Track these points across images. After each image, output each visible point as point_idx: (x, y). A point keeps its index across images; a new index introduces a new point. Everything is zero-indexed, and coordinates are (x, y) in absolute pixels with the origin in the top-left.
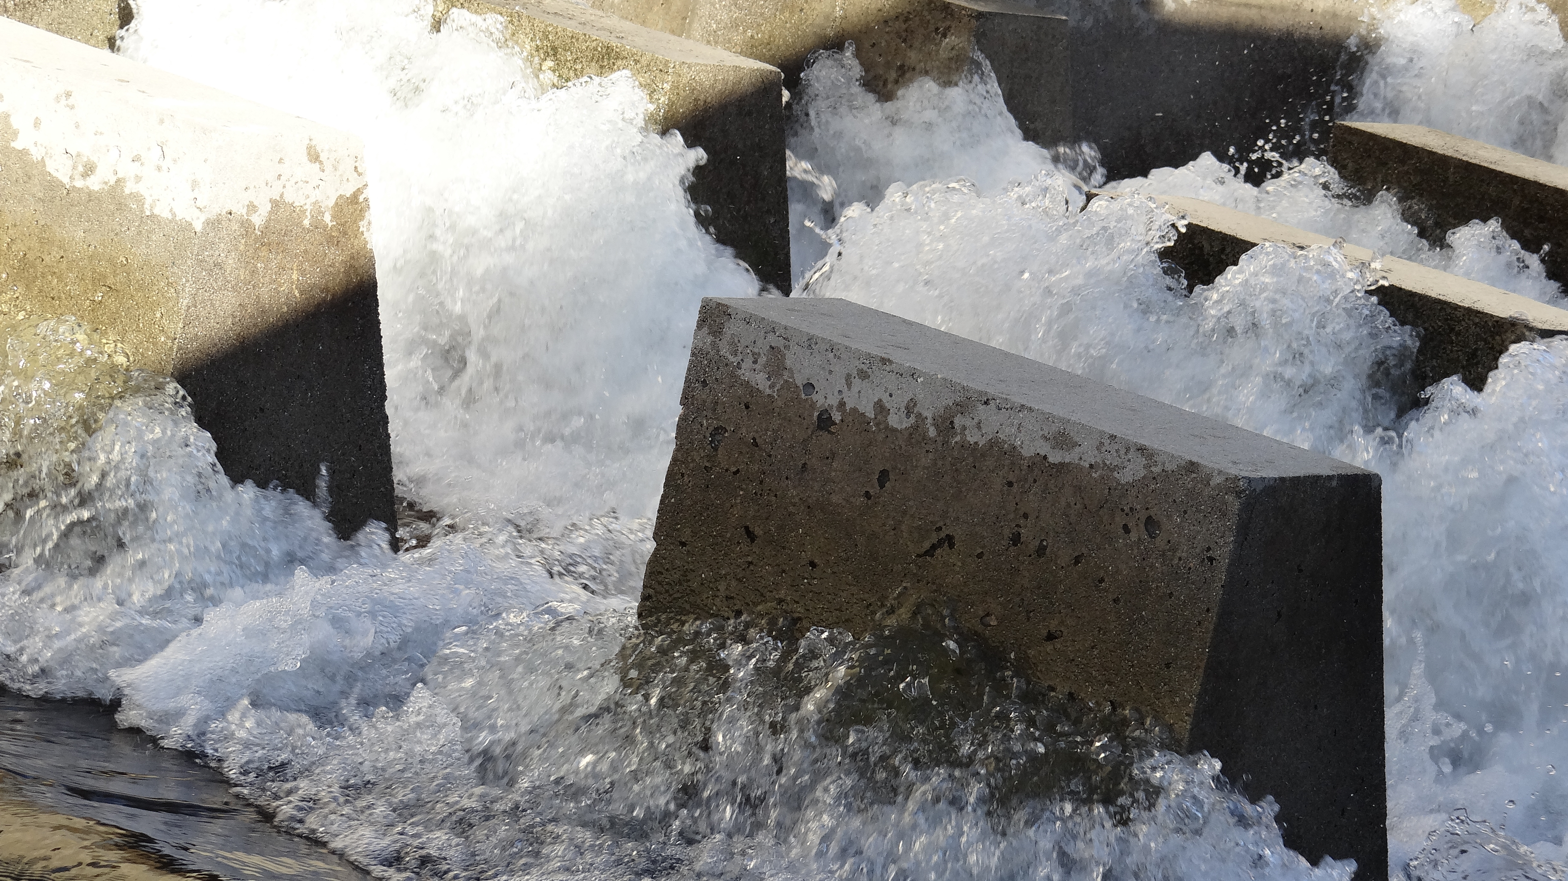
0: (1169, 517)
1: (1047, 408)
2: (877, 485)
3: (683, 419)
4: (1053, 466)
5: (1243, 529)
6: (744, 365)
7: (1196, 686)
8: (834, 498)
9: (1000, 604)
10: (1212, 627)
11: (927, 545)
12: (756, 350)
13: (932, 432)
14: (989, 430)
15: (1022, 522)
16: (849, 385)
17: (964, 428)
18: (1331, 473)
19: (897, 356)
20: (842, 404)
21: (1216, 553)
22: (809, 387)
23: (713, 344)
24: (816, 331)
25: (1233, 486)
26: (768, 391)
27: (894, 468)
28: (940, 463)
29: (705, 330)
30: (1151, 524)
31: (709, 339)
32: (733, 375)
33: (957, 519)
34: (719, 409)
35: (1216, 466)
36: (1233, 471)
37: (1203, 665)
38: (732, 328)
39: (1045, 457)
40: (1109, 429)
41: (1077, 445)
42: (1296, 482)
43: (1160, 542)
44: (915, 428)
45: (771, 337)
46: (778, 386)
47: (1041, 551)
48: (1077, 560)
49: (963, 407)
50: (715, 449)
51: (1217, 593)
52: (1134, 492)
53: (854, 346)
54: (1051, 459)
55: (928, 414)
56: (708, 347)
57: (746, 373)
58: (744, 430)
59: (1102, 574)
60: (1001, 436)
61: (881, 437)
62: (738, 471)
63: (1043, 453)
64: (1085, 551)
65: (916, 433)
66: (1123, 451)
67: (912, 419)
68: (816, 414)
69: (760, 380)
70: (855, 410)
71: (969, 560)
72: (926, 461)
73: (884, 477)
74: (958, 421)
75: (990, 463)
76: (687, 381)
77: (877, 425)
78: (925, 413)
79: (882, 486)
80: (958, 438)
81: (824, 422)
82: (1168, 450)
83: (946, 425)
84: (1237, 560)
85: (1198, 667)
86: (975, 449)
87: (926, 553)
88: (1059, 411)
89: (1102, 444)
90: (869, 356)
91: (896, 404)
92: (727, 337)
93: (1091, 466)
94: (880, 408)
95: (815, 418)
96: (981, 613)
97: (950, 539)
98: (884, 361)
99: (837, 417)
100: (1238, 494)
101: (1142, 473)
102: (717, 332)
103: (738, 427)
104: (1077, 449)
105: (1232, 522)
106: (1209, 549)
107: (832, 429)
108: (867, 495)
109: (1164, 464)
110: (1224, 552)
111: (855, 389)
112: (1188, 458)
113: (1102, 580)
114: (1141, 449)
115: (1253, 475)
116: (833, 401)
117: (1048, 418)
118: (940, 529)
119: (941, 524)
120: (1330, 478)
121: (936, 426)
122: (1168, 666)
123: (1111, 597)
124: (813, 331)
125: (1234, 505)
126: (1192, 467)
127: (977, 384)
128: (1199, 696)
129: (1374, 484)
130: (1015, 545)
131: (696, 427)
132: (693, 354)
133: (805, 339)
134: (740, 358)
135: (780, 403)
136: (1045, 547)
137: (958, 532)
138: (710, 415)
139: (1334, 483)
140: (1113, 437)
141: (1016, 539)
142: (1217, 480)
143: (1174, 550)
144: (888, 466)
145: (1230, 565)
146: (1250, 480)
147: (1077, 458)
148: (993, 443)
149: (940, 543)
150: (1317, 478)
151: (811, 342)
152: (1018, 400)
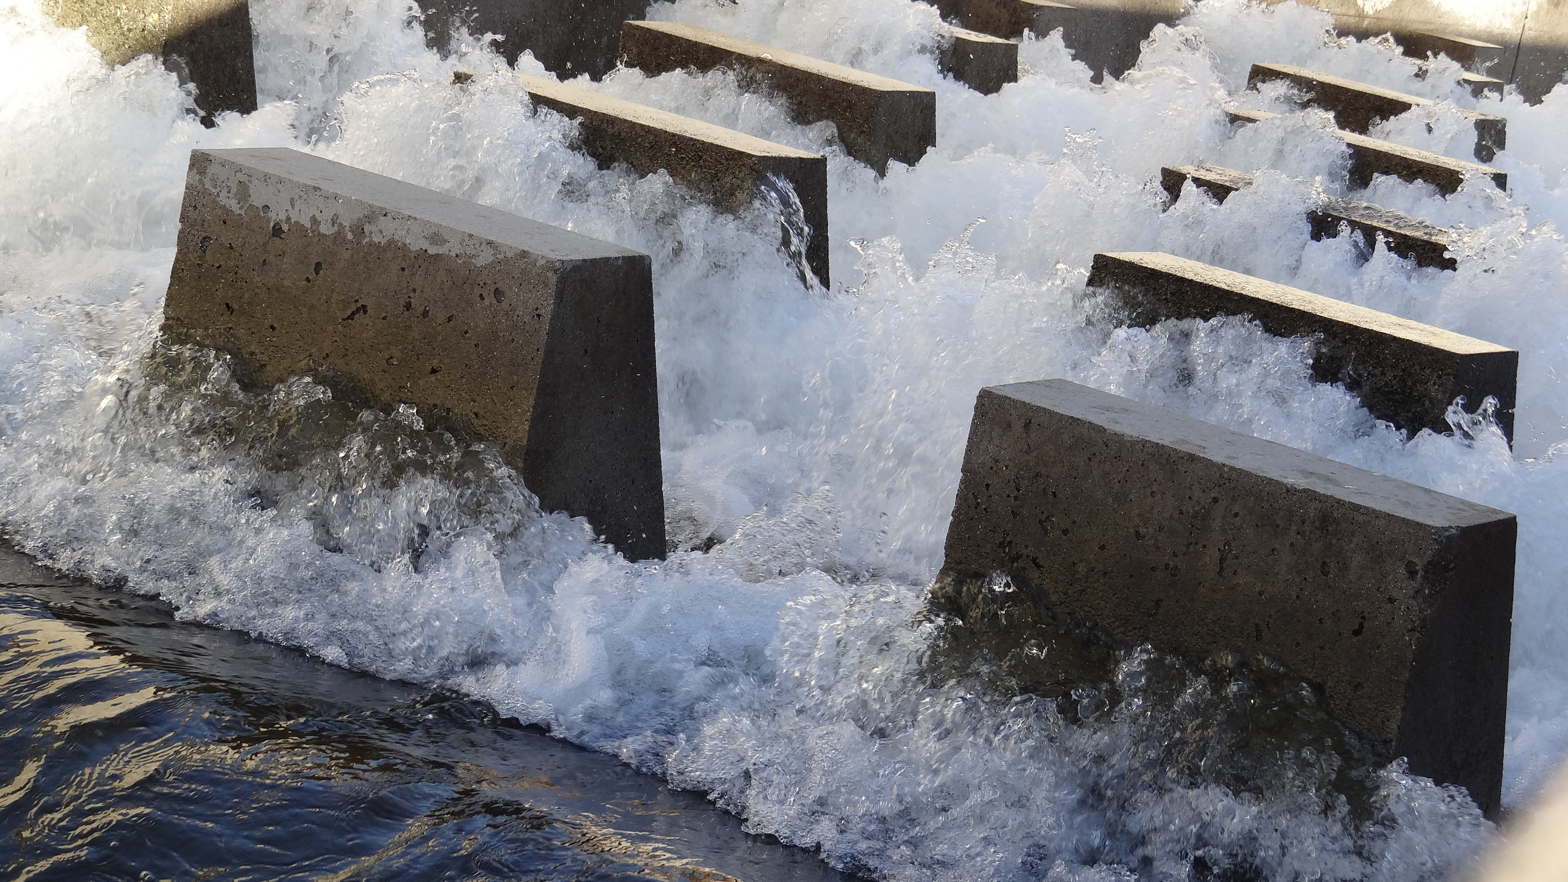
0: (510, 288)
1: (426, 218)
2: (314, 273)
3: (181, 232)
4: (431, 256)
5: (560, 295)
6: (221, 194)
7: (532, 401)
8: (286, 283)
9: (400, 350)
10: (540, 361)
11: (349, 312)
12: (229, 184)
13: (350, 236)
14: (388, 234)
15: (412, 295)
16: (293, 206)
17: (371, 233)
18: (617, 255)
19: (324, 185)
20: (288, 219)
21: (542, 312)
22: (266, 207)
23: (200, 180)
24: (270, 170)
25: (551, 266)
26: (238, 212)
27: (325, 261)
28: (356, 256)
29: (195, 171)
30: (498, 293)
31: (197, 177)
32: (214, 202)
33: (369, 294)
34: (206, 225)
35: (540, 253)
36: (552, 256)
37: (535, 386)
38: (212, 170)
39: (426, 251)
40: (468, 231)
41: (446, 241)
42: (594, 262)
43: (505, 305)
44: (338, 233)
45: (238, 174)
46: (245, 208)
47: (425, 314)
48: (450, 319)
49: (370, 218)
50: (204, 252)
51: (543, 337)
52: (485, 272)
53: (295, 179)
54: (430, 252)
55: (346, 224)
56: (196, 183)
57: (223, 200)
58: (223, 239)
59: (466, 328)
60: (396, 237)
61: (315, 240)
62: (220, 266)
63: (424, 248)
64: (454, 313)
65: (338, 235)
66: (477, 246)
67: (336, 228)
68: (272, 225)
69: (233, 204)
70: (297, 222)
71: (377, 321)
72: (347, 255)
73: (318, 267)
74: (367, 228)
75: (389, 255)
76: (184, 205)
77: (313, 232)
78: (345, 224)
79: (317, 273)
80: (367, 240)
81: (277, 231)
82: (509, 243)
83: (359, 231)
84: (556, 316)
85: (532, 389)
86: (379, 247)
87: (348, 318)
88: (434, 219)
89: (464, 240)
90: (305, 185)
91: (325, 218)
92: (209, 176)
93: (457, 255)
94: (314, 220)
95: (271, 229)
96: (387, 357)
97: (364, 307)
98: (316, 189)
99: (285, 228)
100: (555, 271)
101: (492, 259)
102: (202, 172)
103: (218, 236)
104: (447, 244)
105: (552, 290)
106: (537, 309)
107: (283, 236)
108: (308, 280)
109: (505, 253)
110: (547, 311)
111: (297, 208)
112: (521, 248)
113: (466, 332)
114: (490, 243)
115: (564, 258)
116: (282, 216)
117: (427, 223)
118: (357, 301)
119: (357, 298)
120: (617, 259)
121: (353, 232)
122: (512, 388)
123: (473, 343)
124: (266, 171)
125: (553, 279)
126: (524, 254)
127: (378, 203)
128: (534, 407)
129: (647, 262)
130: (408, 310)
131: (191, 237)
132: (187, 188)
133: (262, 175)
134: (218, 189)
135: (247, 219)
136: (428, 311)
137: (369, 303)
138: (199, 228)
139: (620, 262)
140: (471, 236)
141: (408, 306)
142: (541, 262)
143: (514, 310)
144: (321, 260)
145: (551, 319)
146: (563, 262)
147: (447, 250)
148: (391, 242)
149: (358, 310)
150: (608, 259)
151: (266, 177)
152: (407, 213)
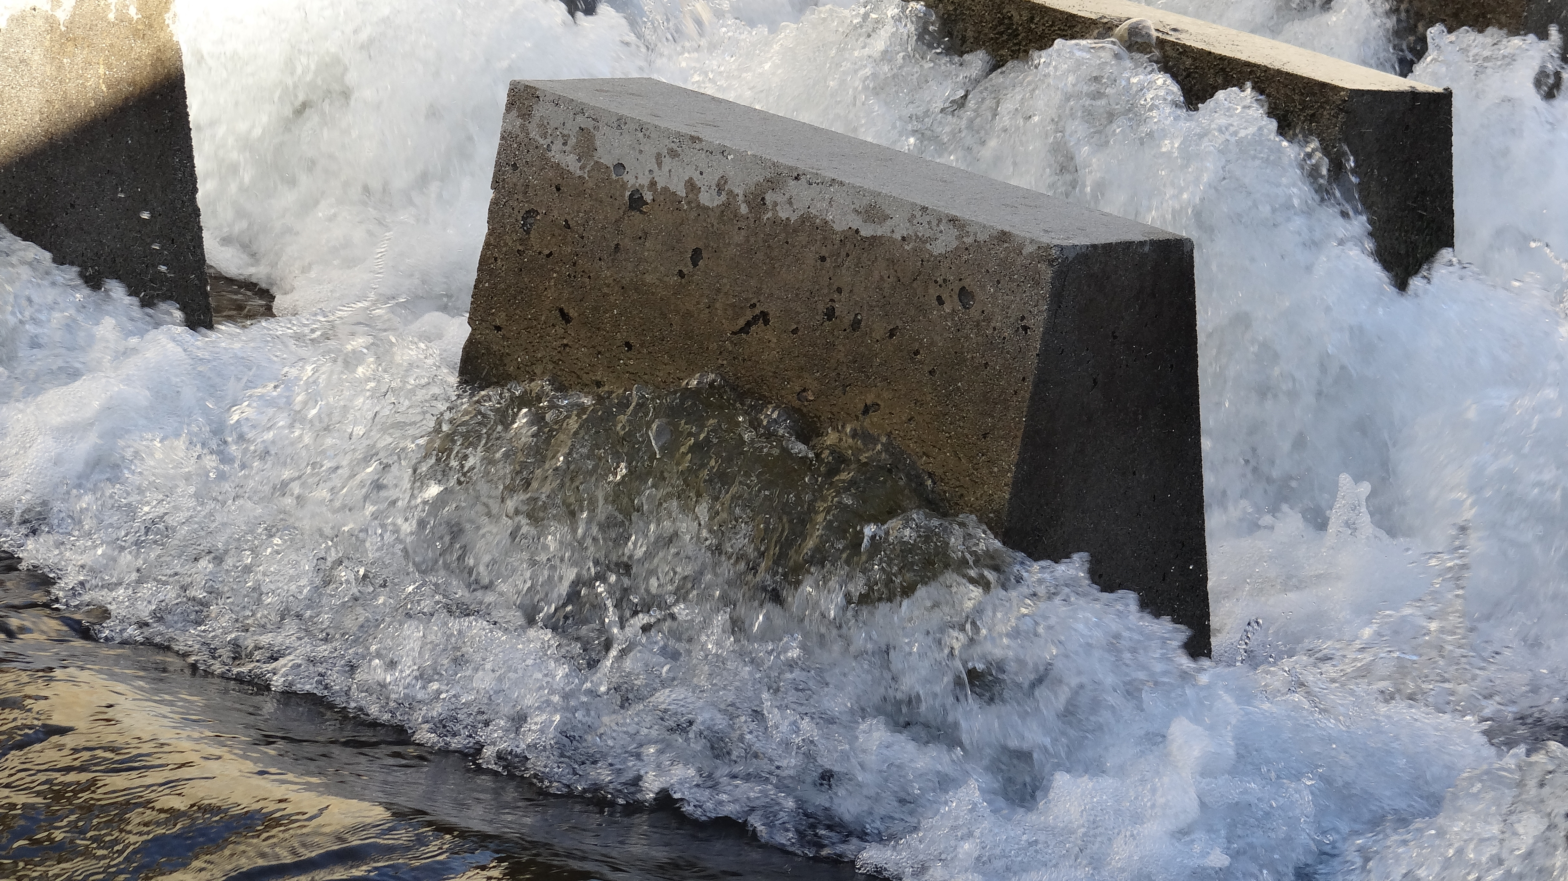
0: (983, 287)
1: (858, 182)
2: (690, 264)
3: (494, 203)
4: (864, 239)
5: (1057, 298)
6: (553, 147)
7: (1014, 455)
8: (648, 278)
9: (817, 379)
10: (1028, 396)
11: (742, 322)
12: (565, 132)
13: (744, 209)
14: (801, 206)
15: (836, 296)
16: (659, 164)
17: (776, 204)
18: (1142, 239)
19: (706, 134)
20: (653, 184)
21: (1030, 322)
22: (620, 166)
23: (523, 127)
24: (625, 112)
25: (1045, 254)
26: (579, 173)
27: (707, 246)
28: (752, 240)
29: (514, 113)
30: (964, 295)
31: (518, 122)
32: (543, 158)
33: (772, 295)
34: (531, 193)
35: (1028, 235)
36: (1045, 239)
37: (1020, 434)
38: (540, 111)
39: (857, 231)
40: (920, 201)
41: (886, 217)
42: (1108, 248)
43: (974, 312)
44: (727, 205)
45: (580, 118)
46: (588, 168)
47: (856, 325)
48: (892, 334)
49: (774, 182)
50: (528, 232)
51: (1032, 361)
52: (946, 263)
53: (663, 124)
54: (863, 233)
55: (739, 191)
56: (517, 130)
57: (556, 155)
58: (556, 213)
59: (916, 346)
60: (813, 211)
61: (693, 215)
62: (551, 254)
63: (854, 227)
64: (899, 324)
65: (727, 210)
66: (934, 223)
67: (723, 197)
68: (628, 194)
69: (571, 162)
70: (666, 189)
71: (784, 336)
72: (739, 238)
73: (696, 255)
74: (769, 197)
75: (802, 238)
76: (498, 165)
77: (689, 203)
78: (736, 191)
79: (695, 264)
80: (770, 215)
81: (636, 202)
82: (980, 220)
83: (758, 202)
84: (1051, 329)
85: (1016, 437)
86: (786, 225)
87: (741, 330)
88: (869, 184)
89: (913, 216)
90: (679, 135)
91: (706, 182)
92: (535, 120)
93: (904, 239)
94: (691, 186)
95: (627, 199)
96: (798, 389)
97: (764, 316)
98: (694, 139)
99: (648, 196)
100: (1051, 262)
101: (955, 243)
102: (526, 115)
103: (549, 210)
104: (889, 222)
105: (1045, 290)
106: (1023, 318)
107: (644, 209)
108: (681, 274)
109: (975, 234)
110: (1038, 321)
111: (665, 169)
112: (1000, 228)
113: (917, 353)
114: (953, 220)
115: (1065, 243)
116: (644, 181)
117: (859, 191)
118: (754, 306)
119: (754, 301)
120: (1142, 244)
121: (748, 203)
122: (985, 436)
123: (927, 369)
124: (621, 112)
125: (1047, 273)
126: (1004, 237)
127: (787, 160)
128: (1017, 465)
129: (1186, 249)
130: (829, 319)
131: (508, 210)
132: (503, 138)
133: (614, 119)
134: (549, 140)
135: (591, 184)
136: (860, 321)
137: (773, 310)
138: (521, 197)
139: (1146, 249)
140: (924, 209)
141: (830, 314)
142: (1029, 249)
143: (988, 320)
144: (700, 245)
145: (1044, 333)
146: (1062, 248)
147: (889, 230)
148: (804, 219)
149: (755, 319)
150: (1128, 245)
151: (621, 122)
152: (830, 174)
